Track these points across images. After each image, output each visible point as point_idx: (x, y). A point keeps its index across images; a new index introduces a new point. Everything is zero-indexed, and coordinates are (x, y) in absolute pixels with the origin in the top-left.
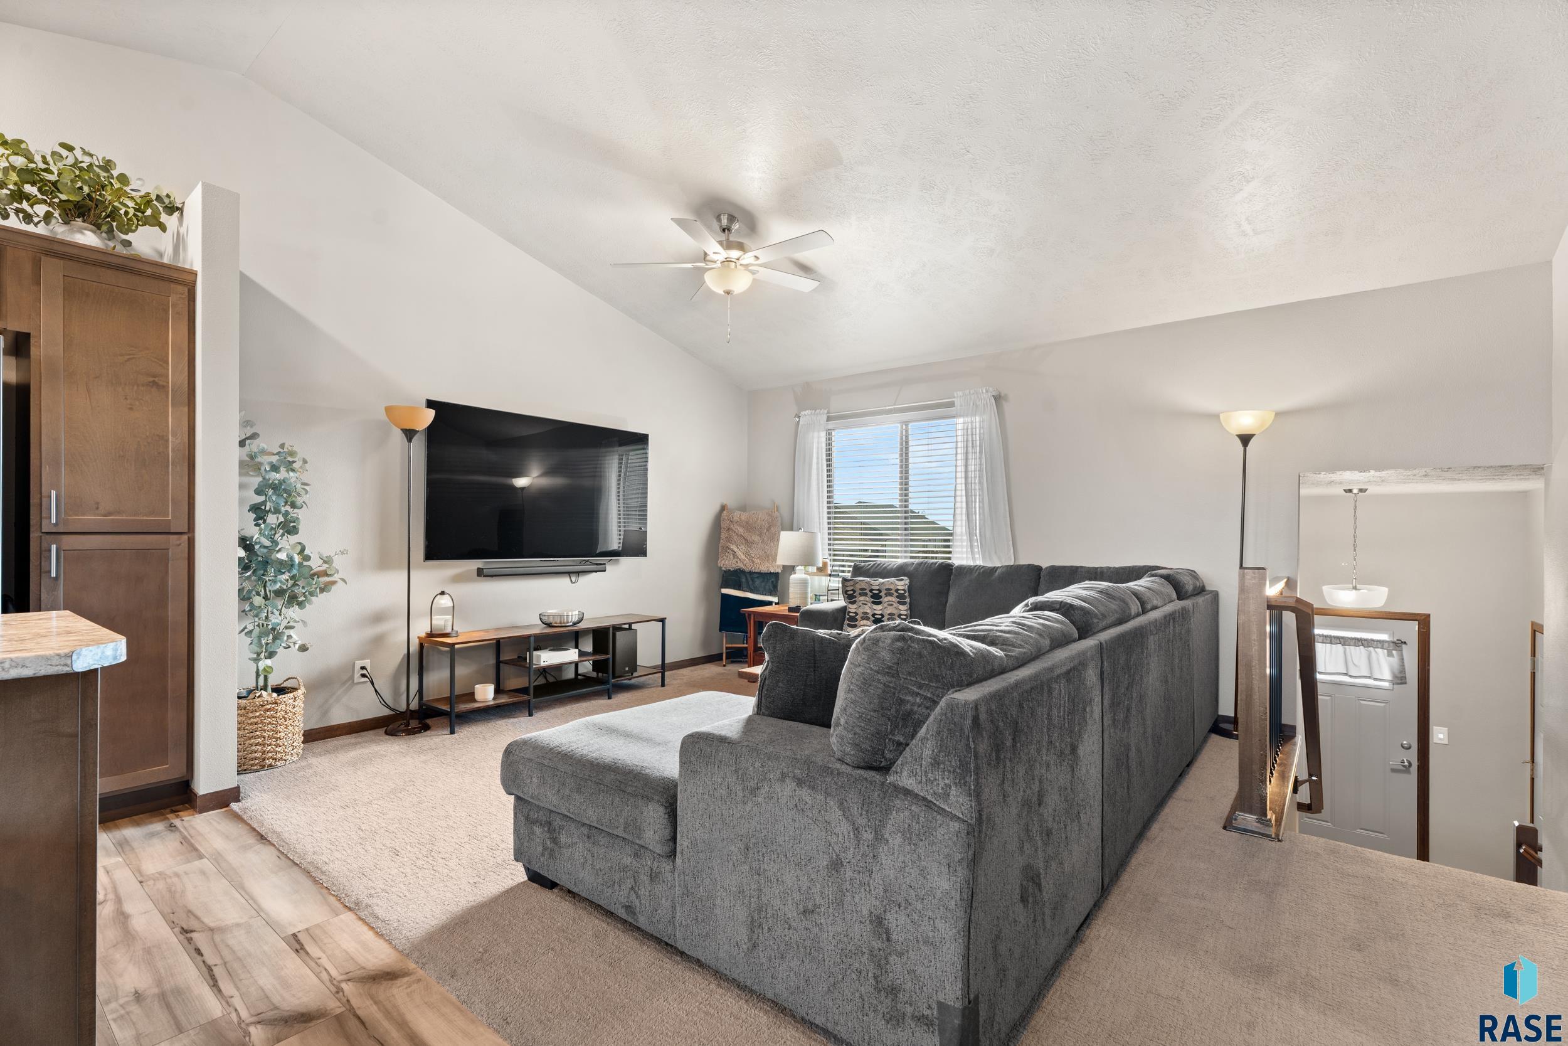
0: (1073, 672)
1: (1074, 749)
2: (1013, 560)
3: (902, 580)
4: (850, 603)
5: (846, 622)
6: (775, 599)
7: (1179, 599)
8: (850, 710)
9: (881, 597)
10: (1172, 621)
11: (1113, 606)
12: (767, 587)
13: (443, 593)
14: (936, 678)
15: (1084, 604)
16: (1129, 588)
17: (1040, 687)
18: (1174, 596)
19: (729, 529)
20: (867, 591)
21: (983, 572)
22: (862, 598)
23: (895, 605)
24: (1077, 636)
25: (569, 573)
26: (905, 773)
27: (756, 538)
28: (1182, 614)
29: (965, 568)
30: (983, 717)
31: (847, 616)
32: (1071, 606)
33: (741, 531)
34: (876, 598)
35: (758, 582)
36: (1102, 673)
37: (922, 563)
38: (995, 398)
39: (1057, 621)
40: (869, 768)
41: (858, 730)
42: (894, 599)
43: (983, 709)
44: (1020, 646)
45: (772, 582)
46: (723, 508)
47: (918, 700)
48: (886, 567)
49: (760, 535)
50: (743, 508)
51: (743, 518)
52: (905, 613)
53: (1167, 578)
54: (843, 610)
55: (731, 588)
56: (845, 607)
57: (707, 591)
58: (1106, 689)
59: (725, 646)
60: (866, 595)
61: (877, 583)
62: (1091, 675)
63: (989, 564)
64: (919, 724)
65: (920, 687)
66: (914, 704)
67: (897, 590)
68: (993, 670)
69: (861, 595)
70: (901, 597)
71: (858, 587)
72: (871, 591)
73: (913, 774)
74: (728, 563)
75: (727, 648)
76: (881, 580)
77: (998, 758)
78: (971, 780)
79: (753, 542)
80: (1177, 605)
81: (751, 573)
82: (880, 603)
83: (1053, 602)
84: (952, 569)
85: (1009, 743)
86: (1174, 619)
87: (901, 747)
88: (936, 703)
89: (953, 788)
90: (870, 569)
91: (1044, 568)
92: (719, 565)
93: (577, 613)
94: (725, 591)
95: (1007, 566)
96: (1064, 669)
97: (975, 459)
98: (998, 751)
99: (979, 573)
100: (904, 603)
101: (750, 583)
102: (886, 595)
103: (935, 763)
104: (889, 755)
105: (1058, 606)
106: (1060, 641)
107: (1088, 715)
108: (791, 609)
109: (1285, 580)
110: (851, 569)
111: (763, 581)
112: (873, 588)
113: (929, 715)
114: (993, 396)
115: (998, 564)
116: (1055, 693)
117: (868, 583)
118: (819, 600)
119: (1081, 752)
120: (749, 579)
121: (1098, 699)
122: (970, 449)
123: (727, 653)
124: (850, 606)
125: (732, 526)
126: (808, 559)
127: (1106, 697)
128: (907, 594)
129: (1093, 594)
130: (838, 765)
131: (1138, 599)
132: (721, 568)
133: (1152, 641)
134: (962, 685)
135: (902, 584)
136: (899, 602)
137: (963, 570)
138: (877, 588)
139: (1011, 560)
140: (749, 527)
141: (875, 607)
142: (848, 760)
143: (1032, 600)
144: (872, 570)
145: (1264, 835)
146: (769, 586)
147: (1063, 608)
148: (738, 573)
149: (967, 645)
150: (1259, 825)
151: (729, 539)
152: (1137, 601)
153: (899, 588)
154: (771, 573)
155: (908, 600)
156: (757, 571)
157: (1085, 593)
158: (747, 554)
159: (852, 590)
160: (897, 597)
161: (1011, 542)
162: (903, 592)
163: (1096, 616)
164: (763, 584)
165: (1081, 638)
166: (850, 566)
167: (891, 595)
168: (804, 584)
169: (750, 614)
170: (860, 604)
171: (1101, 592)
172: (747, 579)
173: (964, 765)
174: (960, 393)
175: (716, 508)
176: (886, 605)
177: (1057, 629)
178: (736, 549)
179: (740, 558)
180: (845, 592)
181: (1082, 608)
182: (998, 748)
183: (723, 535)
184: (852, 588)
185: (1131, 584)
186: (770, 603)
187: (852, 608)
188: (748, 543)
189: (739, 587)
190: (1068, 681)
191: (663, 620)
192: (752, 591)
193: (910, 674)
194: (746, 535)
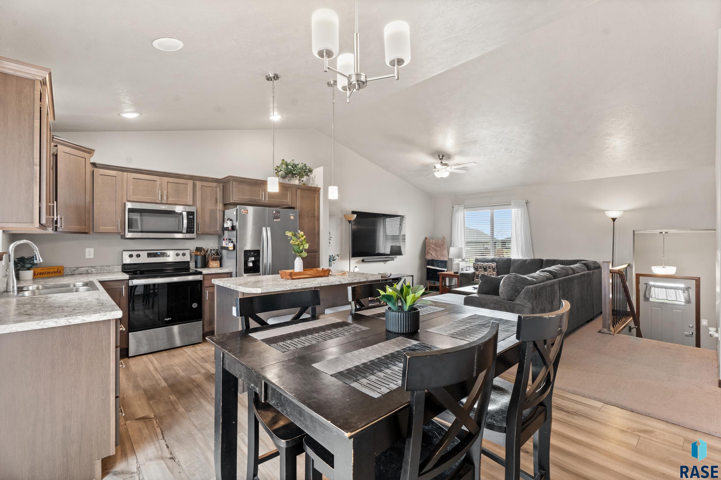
0: (552, 286)
1: (552, 302)
2: (533, 257)
3: (494, 263)
4: (476, 271)
5: (475, 277)
6: (446, 270)
7: (588, 270)
8: (505, 290)
9: (487, 269)
10: (583, 276)
11: (564, 272)
12: (443, 266)
13: (356, 267)
14: (524, 284)
15: (555, 271)
16: (570, 267)
17: (544, 287)
18: (586, 269)
19: (429, 246)
20: (482, 267)
21: (523, 261)
22: (480, 269)
23: (492, 272)
24: (553, 278)
25: (384, 261)
26: (518, 301)
27: (439, 249)
28: (588, 274)
29: (516, 260)
30: (533, 290)
31: (476, 275)
32: (552, 271)
33: (433, 246)
34: (485, 269)
35: (440, 264)
36: (559, 287)
37: (500, 258)
38: (526, 203)
39: (548, 275)
40: (510, 300)
41: (507, 293)
42: (491, 270)
43: (533, 289)
44: (540, 279)
45: (445, 264)
46: (426, 238)
47: (520, 288)
48: (487, 259)
49: (440, 248)
50: (432, 238)
51: (433, 242)
52: (495, 274)
53: (584, 264)
54: (474, 273)
55: (430, 266)
56: (475, 272)
57: (421, 267)
58: (561, 291)
59: (428, 285)
60: (482, 268)
61: (485, 264)
62: (557, 287)
63: (524, 259)
64: (520, 292)
65: (520, 285)
66: (519, 288)
67: (492, 267)
68: (534, 283)
69: (480, 268)
70: (494, 269)
71: (479, 266)
72: (483, 267)
73: (519, 301)
74: (429, 257)
75: (429, 286)
76: (487, 264)
77: (536, 299)
78: (531, 301)
79: (438, 250)
80: (587, 272)
81: (437, 261)
82: (486, 271)
83: (547, 270)
84: (511, 260)
85: (538, 296)
86: (584, 276)
87: (516, 296)
88: (523, 288)
89: (528, 303)
90: (481, 260)
91: (544, 260)
92: (426, 258)
93: (389, 273)
94: (428, 267)
95: (530, 259)
96: (550, 284)
97: (519, 223)
98: (536, 297)
99: (521, 262)
100: (495, 271)
101: (437, 264)
102: (489, 268)
103: (524, 298)
104: (514, 298)
105: (548, 271)
106: (548, 279)
107: (556, 296)
108: (454, 273)
109: (627, 265)
110: (474, 260)
111: (441, 263)
112: (484, 266)
113: (522, 290)
114: (525, 203)
115: (528, 259)
116: (548, 289)
117: (482, 264)
118: (463, 270)
119: (554, 303)
120: (437, 263)
121: (558, 293)
122: (517, 220)
123: (429, 288)
124: (476, 272)
125: (430, 245)
126: (459, 256)
127: (561, 293)
128: (495, 268)
129: (558, 268)
130: (503, 300)
131: (572, 270)
132: (427, 259)
133: (576, 281)
134: (528, 285)
135: (494, 265)
136: (493, 271)
137: (515, 261)
138: (485, 266)
139: (532, 257)
140: (436, 245)
141: (485, 272)
142: (505, 299)
143: (541, 270)
144: (482, 260)
145: (609, 334)
146: (444, 265)
147: (549, 272)
148: (433, 261)
149: (528, 278)
150: (608, 331)
151: (429, 249)
152: (571, 270)
153: (493, 266)
154: (444, 261)
155: (496, 270)
156: (439, 260)
157: (556, 268)
158: (436, 254)
159: (477, 267)
160: (492, 269)
161: (532, 251)
162: (494, 267)
163: (558, 274)
164: (442, 264)
165: (554, 279)
166: (474, 259)
167: (490, 268)
168: (458, 264)
169: (440, 274)
170: (480, 271)
171: (561, 268)
172: (436, 263)
173: (530, 298)
174: (513, 201)
175: (423, 239)
176: (489, 272)
177: (548, 276)
178: (432, 253)
179: (432, 255)
180: (474, 267)
181: (554, 272)
182: (536, 296)
183: (427, 248)
184: (477, 266)
185: (571, 266)
186: (444, 271)
187: (477, 273)
188: (436, 251)
189: (433, 265)
190: (551, 287)
191: (412, 276)
192: (438, 267)
193: (518, 283)
194: (435, 248)
